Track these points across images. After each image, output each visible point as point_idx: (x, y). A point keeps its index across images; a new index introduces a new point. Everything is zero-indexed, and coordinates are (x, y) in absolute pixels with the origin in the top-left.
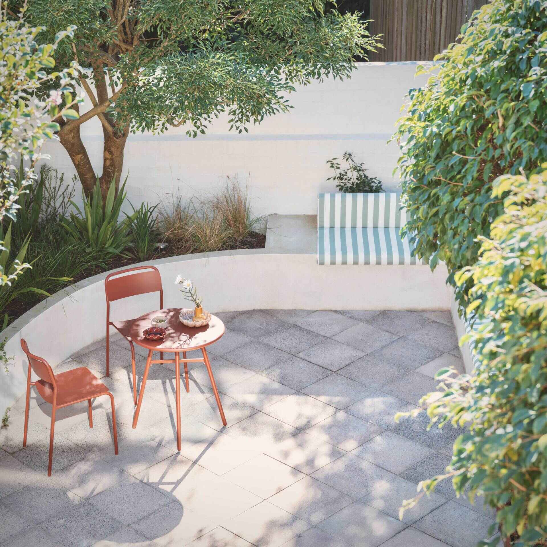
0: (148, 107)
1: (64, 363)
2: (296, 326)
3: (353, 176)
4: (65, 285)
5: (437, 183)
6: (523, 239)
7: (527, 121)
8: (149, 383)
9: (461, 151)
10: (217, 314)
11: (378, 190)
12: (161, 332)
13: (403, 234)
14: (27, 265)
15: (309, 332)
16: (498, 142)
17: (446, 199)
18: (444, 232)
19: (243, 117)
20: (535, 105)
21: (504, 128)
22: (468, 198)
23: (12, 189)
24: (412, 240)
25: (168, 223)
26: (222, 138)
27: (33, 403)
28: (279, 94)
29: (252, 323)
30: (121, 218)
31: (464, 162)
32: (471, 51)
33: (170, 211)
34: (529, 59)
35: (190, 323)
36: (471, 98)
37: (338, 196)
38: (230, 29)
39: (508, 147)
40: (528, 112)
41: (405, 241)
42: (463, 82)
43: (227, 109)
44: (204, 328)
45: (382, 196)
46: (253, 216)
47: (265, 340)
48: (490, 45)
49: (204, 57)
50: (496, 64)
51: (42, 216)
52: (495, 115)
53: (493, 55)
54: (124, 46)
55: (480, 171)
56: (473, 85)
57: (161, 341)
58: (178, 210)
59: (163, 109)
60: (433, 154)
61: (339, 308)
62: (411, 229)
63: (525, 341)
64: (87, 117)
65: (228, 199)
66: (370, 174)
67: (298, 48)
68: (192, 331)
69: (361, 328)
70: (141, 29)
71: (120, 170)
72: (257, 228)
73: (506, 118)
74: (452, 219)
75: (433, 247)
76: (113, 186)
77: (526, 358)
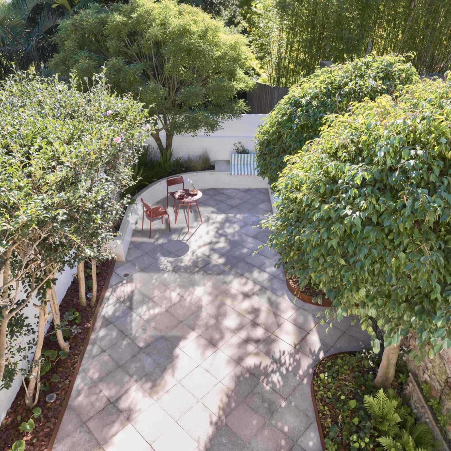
0: (179, 127)
1: (154, 204)
2: (223, 194)
3: (241, 149)
4: (155, 181)
5: (266, 154)
6: (292, 175)
7: (293, 136)
8: (180, 210)
9: (273, 145)
10: (199, 190)
11: (248, 153)
12: (183, 196)
13: (255, 169)
14: (141, 178)
15: (227, 195)
16: (284, 142)
17: (268, 159)
18: (268, 169)
19: (208, 131)
20: (296, 131)
21: (286, 138)
22: (275, 159)
23: (136, 155)
24: (258, 171)
25: (186, 162)
26: (202, 136)
27: (145, 216)
28: (219, 124)
29: (211, 192)
30: (172, 160)
31: (274, 148)
32: (278, 113)
33: (186, 159)
34: (295, 117)
35: (192, 193)
36: (277, 128)
37: (236, 155)
38: (204, 103)
39: (287, 144)
40: (294, 133)
41: (256, 171)
42: (275, 123)
43: (204, 128)
44: (196, 195)
45: (249, 155)
46: (211, 160)
47: (214, 197)
48: (283, 112)
49: (196, 112)
50: (285, 118)
51: (148, 160)
52: (284, 134)
53: (284, 115)
54: (172, 108)
55: (279, 150)
56: (278, 124)
57: (183, 199)
58: (189, 158)
59: (184, 128)
60: (265, 145)
61: (236, 188)
62: (258, 168)
63: (291, 207)
64: (161, 129)
65: (203, 155)
66: (246, 148)
67: (225, 110)
68: (193, 195)
69: (242, 194)
70: (177, 103)
71: (171, 146)
72: (212, 164)
73: (287, 135)
74: (270, 165)
75: (264, 173)
76: (169, 151)
77: (291, 211)
